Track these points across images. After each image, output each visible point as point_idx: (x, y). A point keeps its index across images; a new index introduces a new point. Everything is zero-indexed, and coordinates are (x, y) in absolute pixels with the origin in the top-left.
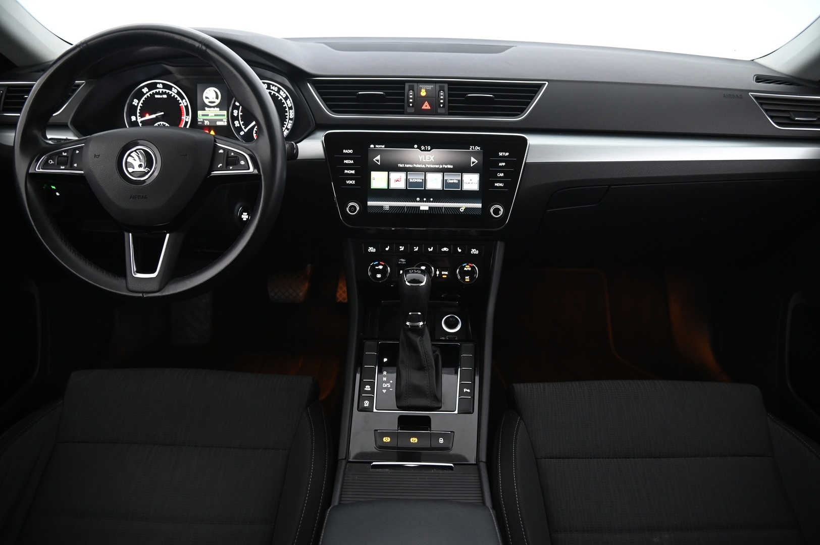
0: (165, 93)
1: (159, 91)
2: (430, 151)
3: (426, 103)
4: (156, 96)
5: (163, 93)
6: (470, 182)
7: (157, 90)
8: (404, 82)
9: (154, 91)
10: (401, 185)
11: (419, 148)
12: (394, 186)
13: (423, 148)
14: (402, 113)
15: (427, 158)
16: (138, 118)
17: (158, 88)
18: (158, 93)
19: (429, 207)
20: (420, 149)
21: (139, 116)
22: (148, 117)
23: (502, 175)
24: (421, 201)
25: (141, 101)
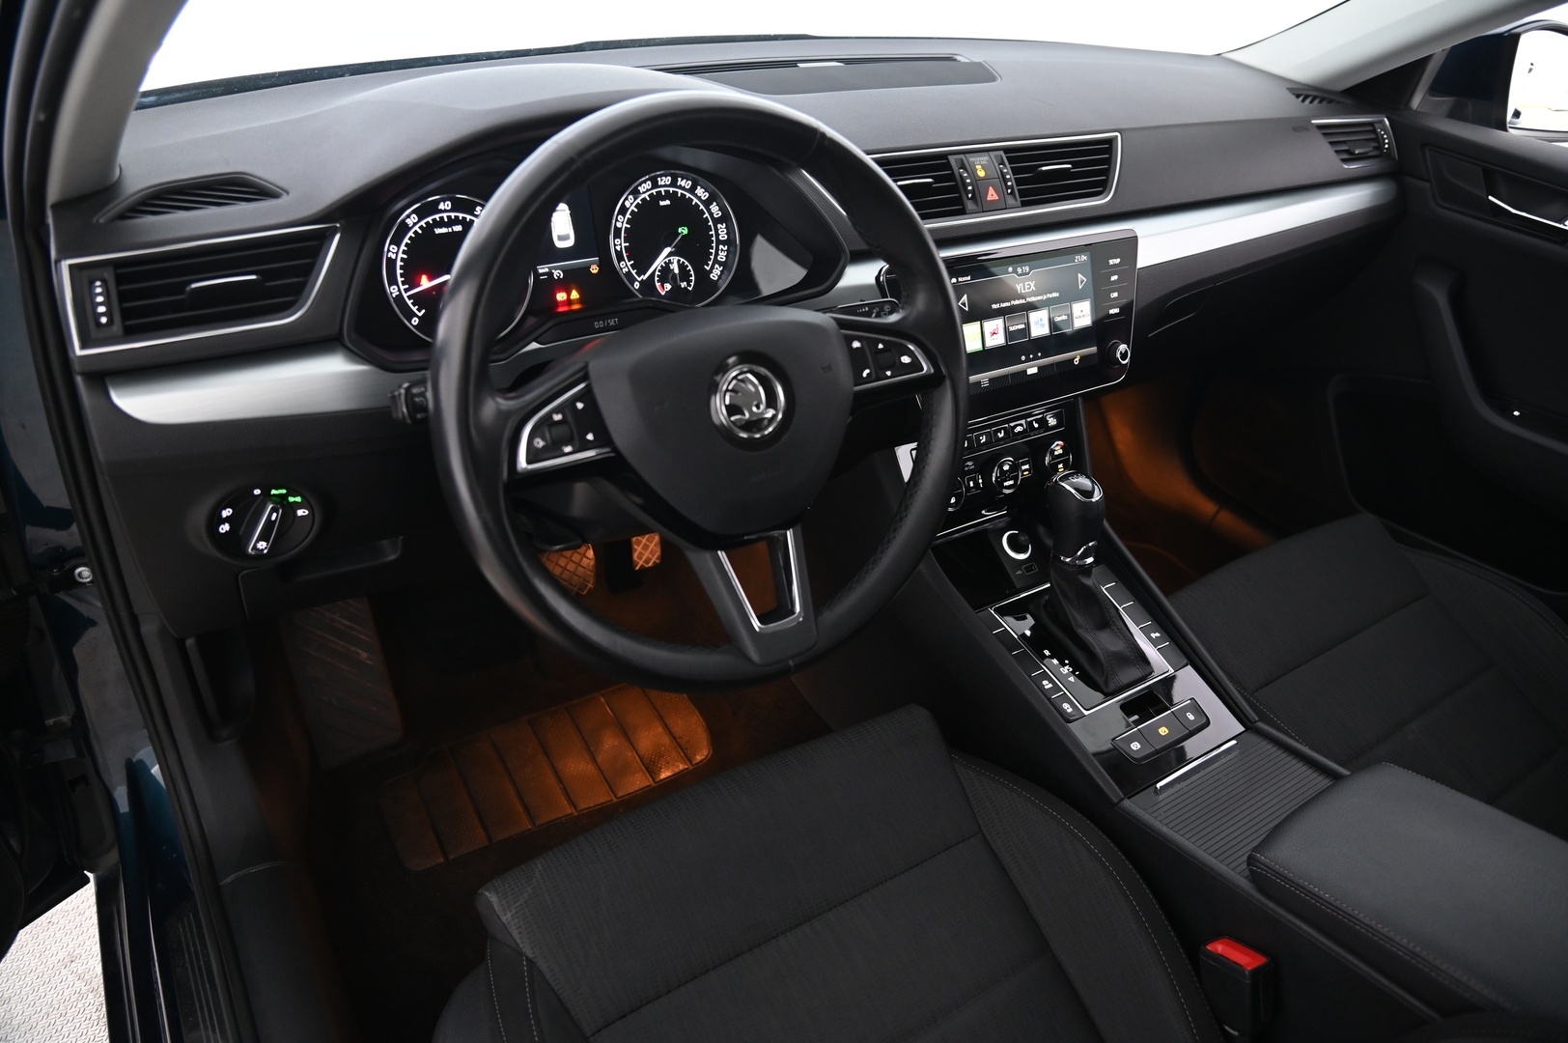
0: (456, 221)
1: (442, 218)
2: (1028, 274)
3: (991, 191)
4: (438, 231)
5: (452, 222)
6: (1082, 314)
7: (437, 217)
8: (944, 156)
9: (430, 219)
10: (999, 340)
11: (1015, 271)
12: (991, 343)
13: (1019, 270)
14: (962, 212)
15: (1027, 287)
16: (402, 288)
17: (441, 211)
18: (441, 223)
19: (1039, 368)
20: (1016, 273)
21: (403, 283)
22: (426, 283)
23: (1115, 295)
24: (1028, 360)
25: (403, 247)
